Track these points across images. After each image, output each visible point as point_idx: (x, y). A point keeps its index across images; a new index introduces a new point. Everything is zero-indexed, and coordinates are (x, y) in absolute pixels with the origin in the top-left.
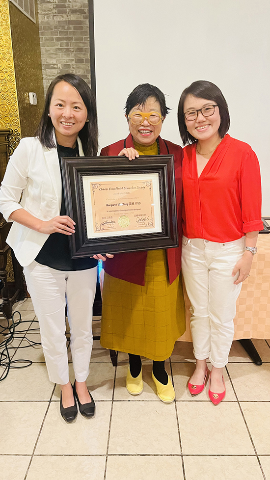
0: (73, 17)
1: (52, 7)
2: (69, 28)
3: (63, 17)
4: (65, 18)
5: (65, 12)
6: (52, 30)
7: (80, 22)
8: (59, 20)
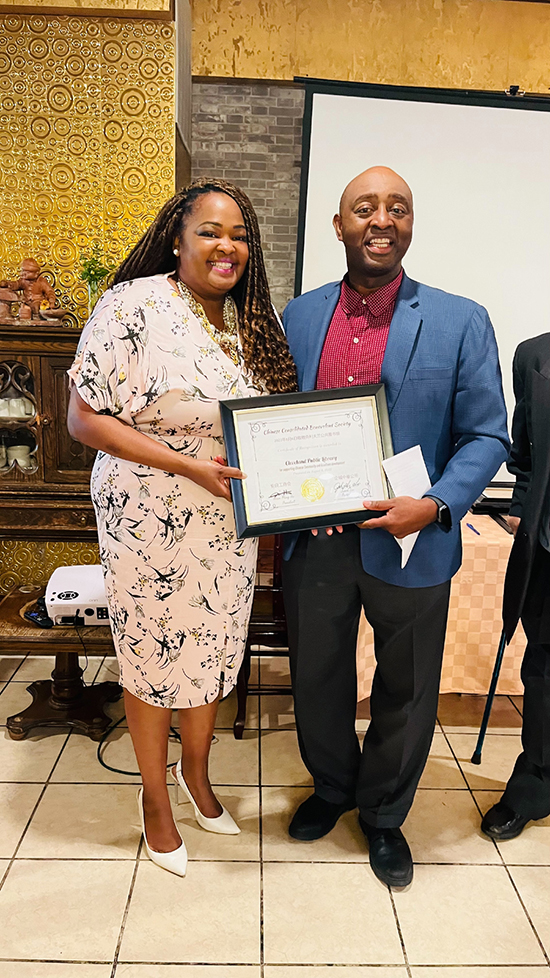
0: (251, 148)
1: (216, 129)
2: (243, 166)
3: (233, 147)
4: (237, 149)
5: (239, 139)
6: (213, 166)
7: (262, 157)
8: (226, 151)
